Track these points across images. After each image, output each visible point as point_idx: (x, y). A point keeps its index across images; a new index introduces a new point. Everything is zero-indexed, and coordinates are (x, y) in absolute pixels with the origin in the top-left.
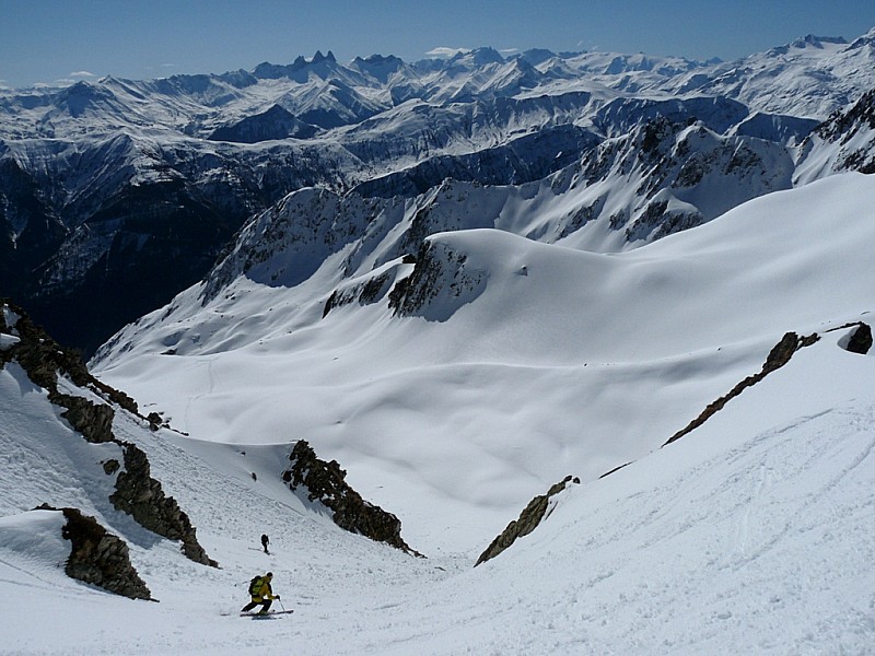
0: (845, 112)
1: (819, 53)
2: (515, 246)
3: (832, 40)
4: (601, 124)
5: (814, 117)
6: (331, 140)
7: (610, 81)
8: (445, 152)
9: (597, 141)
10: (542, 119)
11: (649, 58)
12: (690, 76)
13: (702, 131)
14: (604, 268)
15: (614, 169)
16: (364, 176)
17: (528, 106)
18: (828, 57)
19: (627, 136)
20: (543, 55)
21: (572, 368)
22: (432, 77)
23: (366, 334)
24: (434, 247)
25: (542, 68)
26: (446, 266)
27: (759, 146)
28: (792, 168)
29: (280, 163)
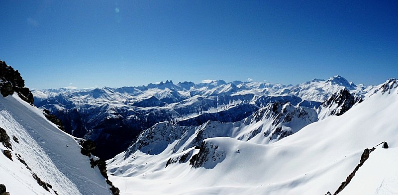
0: (328, 99)
1: (318, 84)
2: (235, 143)
3: (321, 80)
4: (258, 103)
5: (320, 101)
6: (170, 107)
7: (260, 91)
8: (208, 112)
9: (257, 109)
10: (240, 102)
11: (271, 84)
12: (284, 89)
13: (290, 105)
14: (263, 150)
15: (264, 117)
16: (180, 119)
17: (236, 98)
18: (321, 85)
19: (267, 107)
20: (239, 82)
21: (258, 187)
22: (204, 88)
23: (181, 175)
24: (207, 143)
25: (239, 86)
26: (211, 150)
27: (307, 110)
28: (317, 115)
29: (153, 114)
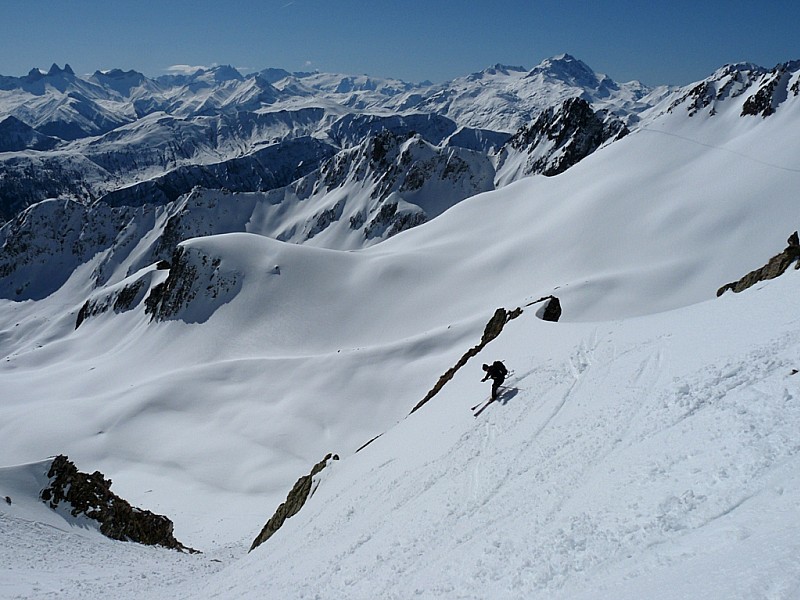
0: (529, 127)
1: (507, 79)
2: (266, 248)
3: (515, 69)
4: (336, 136)
5: (507, 131)
6: (73, 151)
7: (340, 99)
8: (192, 162)
9: (333, 152)
10: (283, 132)
11: (372, 79)
12: (407, 95)
13: (420, 142)
14: (348, 263)
15: (350, 176)
16: (111, 186)
17: (269, 120)
18: (513, 82)
19: (359, 147)
20: (279, 74)
21: (327, 355)
22: (175, 91)
24: (188, 252)
25: (279, 85)
26: (201, 270)
27: (467, 154)
28: (493, 173)
29: (18, 175)
